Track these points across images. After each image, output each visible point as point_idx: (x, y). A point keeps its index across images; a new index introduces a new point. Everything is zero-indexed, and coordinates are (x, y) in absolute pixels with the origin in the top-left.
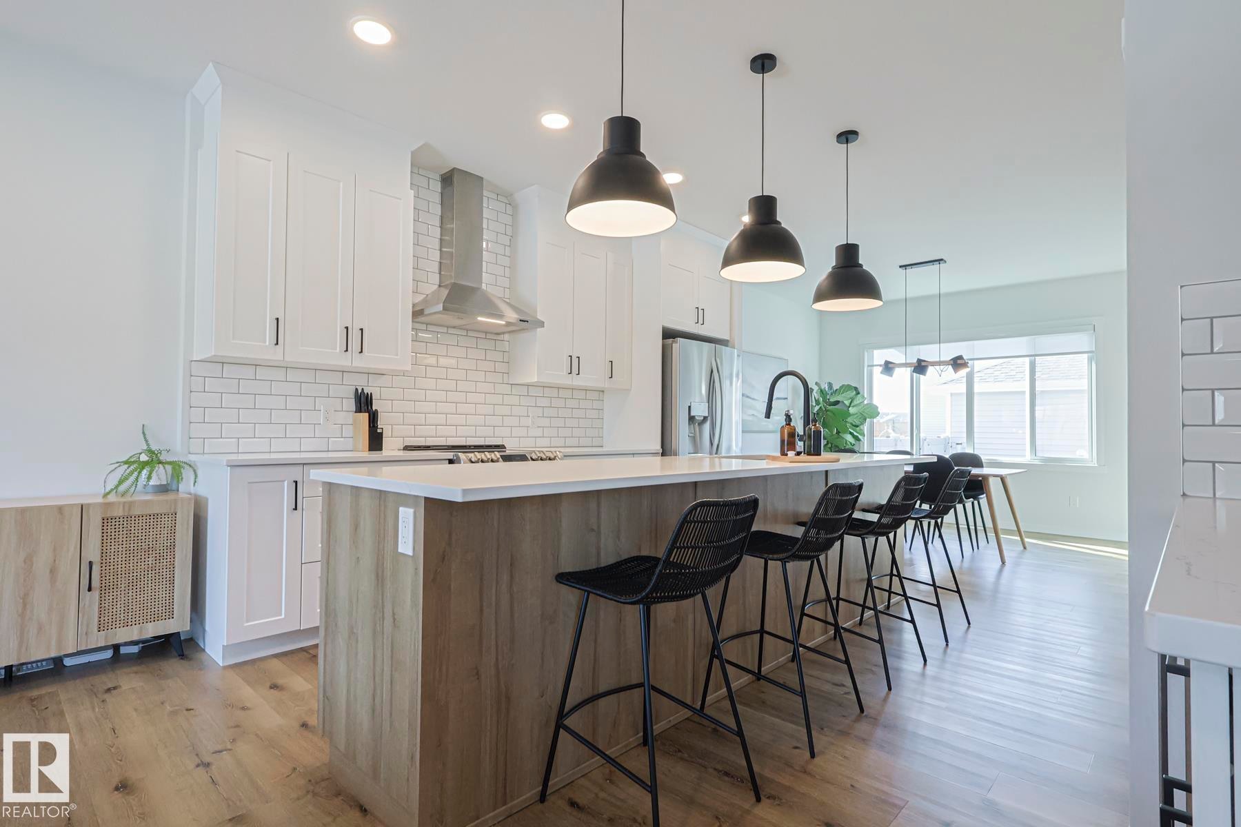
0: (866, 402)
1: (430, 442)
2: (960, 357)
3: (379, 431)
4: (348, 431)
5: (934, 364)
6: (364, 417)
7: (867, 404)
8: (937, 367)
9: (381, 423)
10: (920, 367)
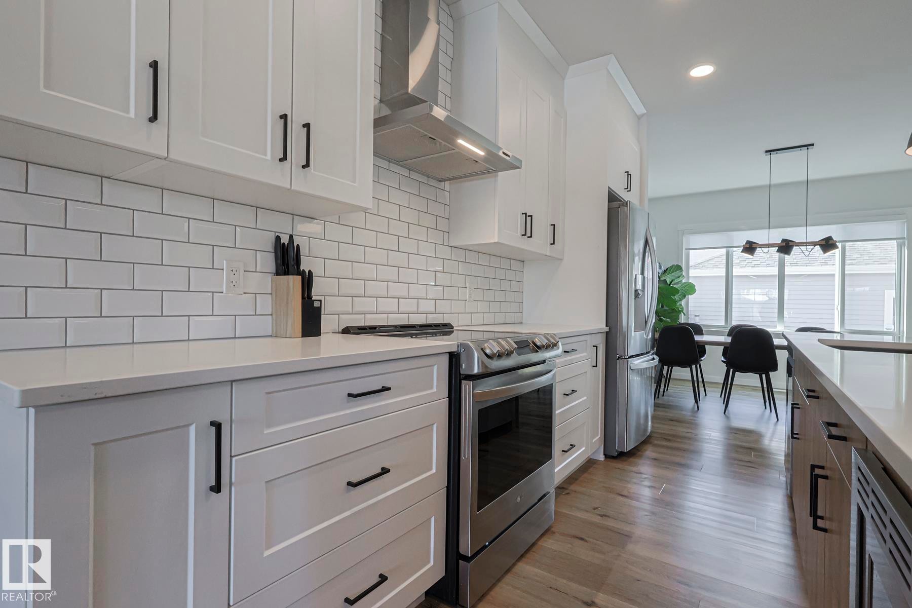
0: (683, 281)
1: (371, 321)
2: (830, 238)
3: (316, 304)
4: (265, 304)
5: (800, 244)
6: (294, 282)
7: (685, 283)
8: (803, 248)
9: (316, 293)
10: (786, 247)
